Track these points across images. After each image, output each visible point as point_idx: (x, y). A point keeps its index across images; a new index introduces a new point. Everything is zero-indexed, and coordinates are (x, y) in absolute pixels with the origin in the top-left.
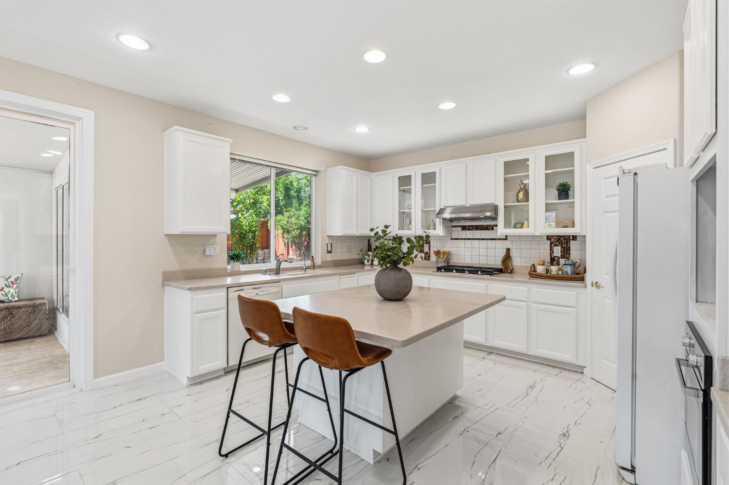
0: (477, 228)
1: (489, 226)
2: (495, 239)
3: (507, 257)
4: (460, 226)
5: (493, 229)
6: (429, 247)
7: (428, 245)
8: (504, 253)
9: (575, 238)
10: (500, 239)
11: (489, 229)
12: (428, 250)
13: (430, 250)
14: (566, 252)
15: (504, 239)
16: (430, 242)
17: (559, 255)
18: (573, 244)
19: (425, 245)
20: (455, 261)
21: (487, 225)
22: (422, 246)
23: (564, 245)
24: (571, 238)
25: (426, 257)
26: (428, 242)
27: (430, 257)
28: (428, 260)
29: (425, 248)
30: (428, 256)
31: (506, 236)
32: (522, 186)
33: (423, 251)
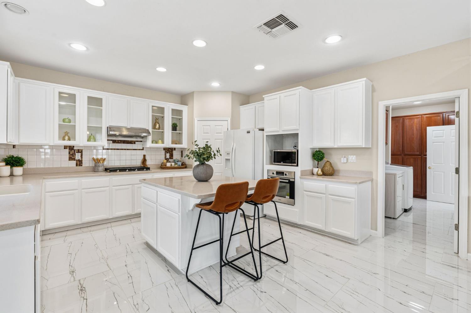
0: (124, 142)
1: (133, 141)
2: (136, 150)
3: (144, 160)
4: (111, 140)
5: (135, 143)
6: (82, 155)
7: (80, 154)
8: (142, 157)
9: (175, 149)
10: (140, 150)
11: (132, 143)
12: (80, 158)
13: (82, 158)
14: (171, 156)
15: (142, 150)
16: (82, 151)
17: (169, 157)
18: (174, 153)
19: (76, 154)
21: (131, 141)
22: (73, 155)
23: (171, 153)
24: (173, 149)
25: (78, 163)
26: (80, 151)
27: (82, 163)
28: (80, 166)
29: (76, 156)
30: (80, 163)
31: (143, 148)
32: (157, 121)
33: (74, 159)
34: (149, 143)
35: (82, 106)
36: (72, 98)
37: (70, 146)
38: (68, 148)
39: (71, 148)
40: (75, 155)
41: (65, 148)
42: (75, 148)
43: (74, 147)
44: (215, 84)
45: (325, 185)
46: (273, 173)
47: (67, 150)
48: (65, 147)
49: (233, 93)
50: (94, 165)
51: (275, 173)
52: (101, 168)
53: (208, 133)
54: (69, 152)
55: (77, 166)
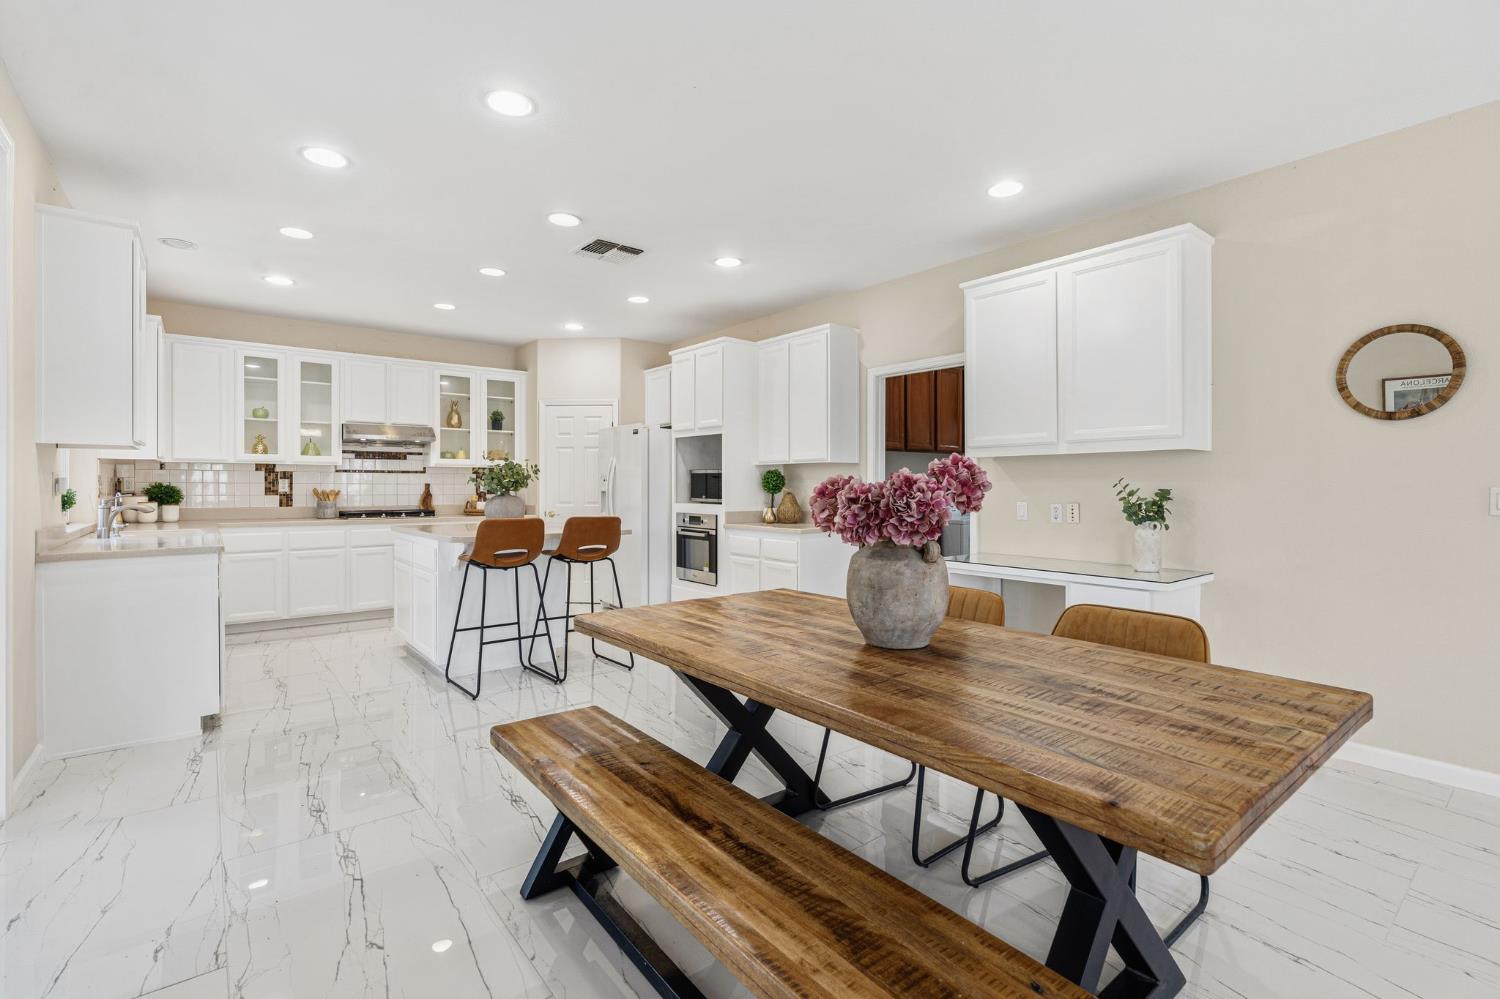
0: (382, 456)
1: (400, 453)
2: (408, 472)
3: (427, 496)
4: (353, 452)
5: (405, 458)
6: (291, 484)
7: (287, 481)
8: (421, 490)
10: (416, 472)
11: (399, 459)
12: (287, 490)
13: (291, 489)
15: (421, 472)
16: (291, 476)
19: (280, 481)
20: (345, 505)
21: (397, 453)
22: (273, 483)
25: (284, 501)
26: (288, 476)
27: (292, 500)
28: (287, 506)
29: (280, 486)
30: (287, 500)
31: (424, 468)
32: (454, 408)
33: (276, 492)
34: (434, 458)
35: (289, 382)
36: (270, 366)
37: (267, 465)
38: (263, 469)
39: (270, 469)
40: (278, 483)
41: (257, 469)
42: (277, 469)
43: (274, 465)
44: (574, 327)
45: (757, 540)
46: (684, 521)
47: (262, 474)
48: (258, 467)
49: (624, 341)
50: (315, 505)
51: (687, 519)
52: (330, 512)
53: (569, 434)
54: (266, 478)
55: (281, 505)
